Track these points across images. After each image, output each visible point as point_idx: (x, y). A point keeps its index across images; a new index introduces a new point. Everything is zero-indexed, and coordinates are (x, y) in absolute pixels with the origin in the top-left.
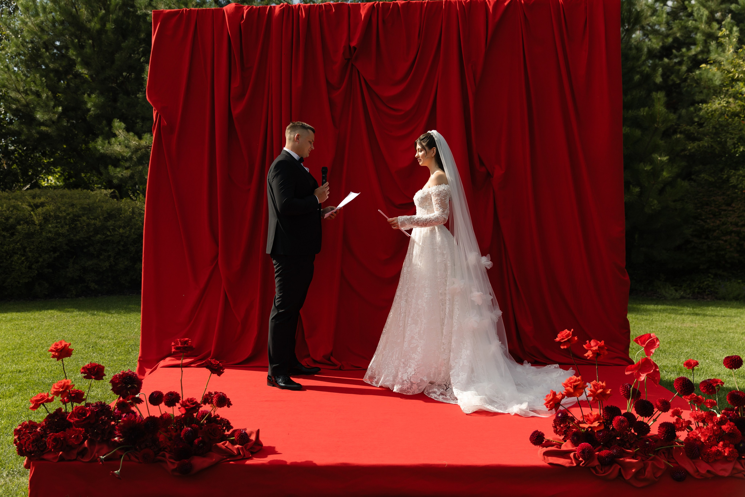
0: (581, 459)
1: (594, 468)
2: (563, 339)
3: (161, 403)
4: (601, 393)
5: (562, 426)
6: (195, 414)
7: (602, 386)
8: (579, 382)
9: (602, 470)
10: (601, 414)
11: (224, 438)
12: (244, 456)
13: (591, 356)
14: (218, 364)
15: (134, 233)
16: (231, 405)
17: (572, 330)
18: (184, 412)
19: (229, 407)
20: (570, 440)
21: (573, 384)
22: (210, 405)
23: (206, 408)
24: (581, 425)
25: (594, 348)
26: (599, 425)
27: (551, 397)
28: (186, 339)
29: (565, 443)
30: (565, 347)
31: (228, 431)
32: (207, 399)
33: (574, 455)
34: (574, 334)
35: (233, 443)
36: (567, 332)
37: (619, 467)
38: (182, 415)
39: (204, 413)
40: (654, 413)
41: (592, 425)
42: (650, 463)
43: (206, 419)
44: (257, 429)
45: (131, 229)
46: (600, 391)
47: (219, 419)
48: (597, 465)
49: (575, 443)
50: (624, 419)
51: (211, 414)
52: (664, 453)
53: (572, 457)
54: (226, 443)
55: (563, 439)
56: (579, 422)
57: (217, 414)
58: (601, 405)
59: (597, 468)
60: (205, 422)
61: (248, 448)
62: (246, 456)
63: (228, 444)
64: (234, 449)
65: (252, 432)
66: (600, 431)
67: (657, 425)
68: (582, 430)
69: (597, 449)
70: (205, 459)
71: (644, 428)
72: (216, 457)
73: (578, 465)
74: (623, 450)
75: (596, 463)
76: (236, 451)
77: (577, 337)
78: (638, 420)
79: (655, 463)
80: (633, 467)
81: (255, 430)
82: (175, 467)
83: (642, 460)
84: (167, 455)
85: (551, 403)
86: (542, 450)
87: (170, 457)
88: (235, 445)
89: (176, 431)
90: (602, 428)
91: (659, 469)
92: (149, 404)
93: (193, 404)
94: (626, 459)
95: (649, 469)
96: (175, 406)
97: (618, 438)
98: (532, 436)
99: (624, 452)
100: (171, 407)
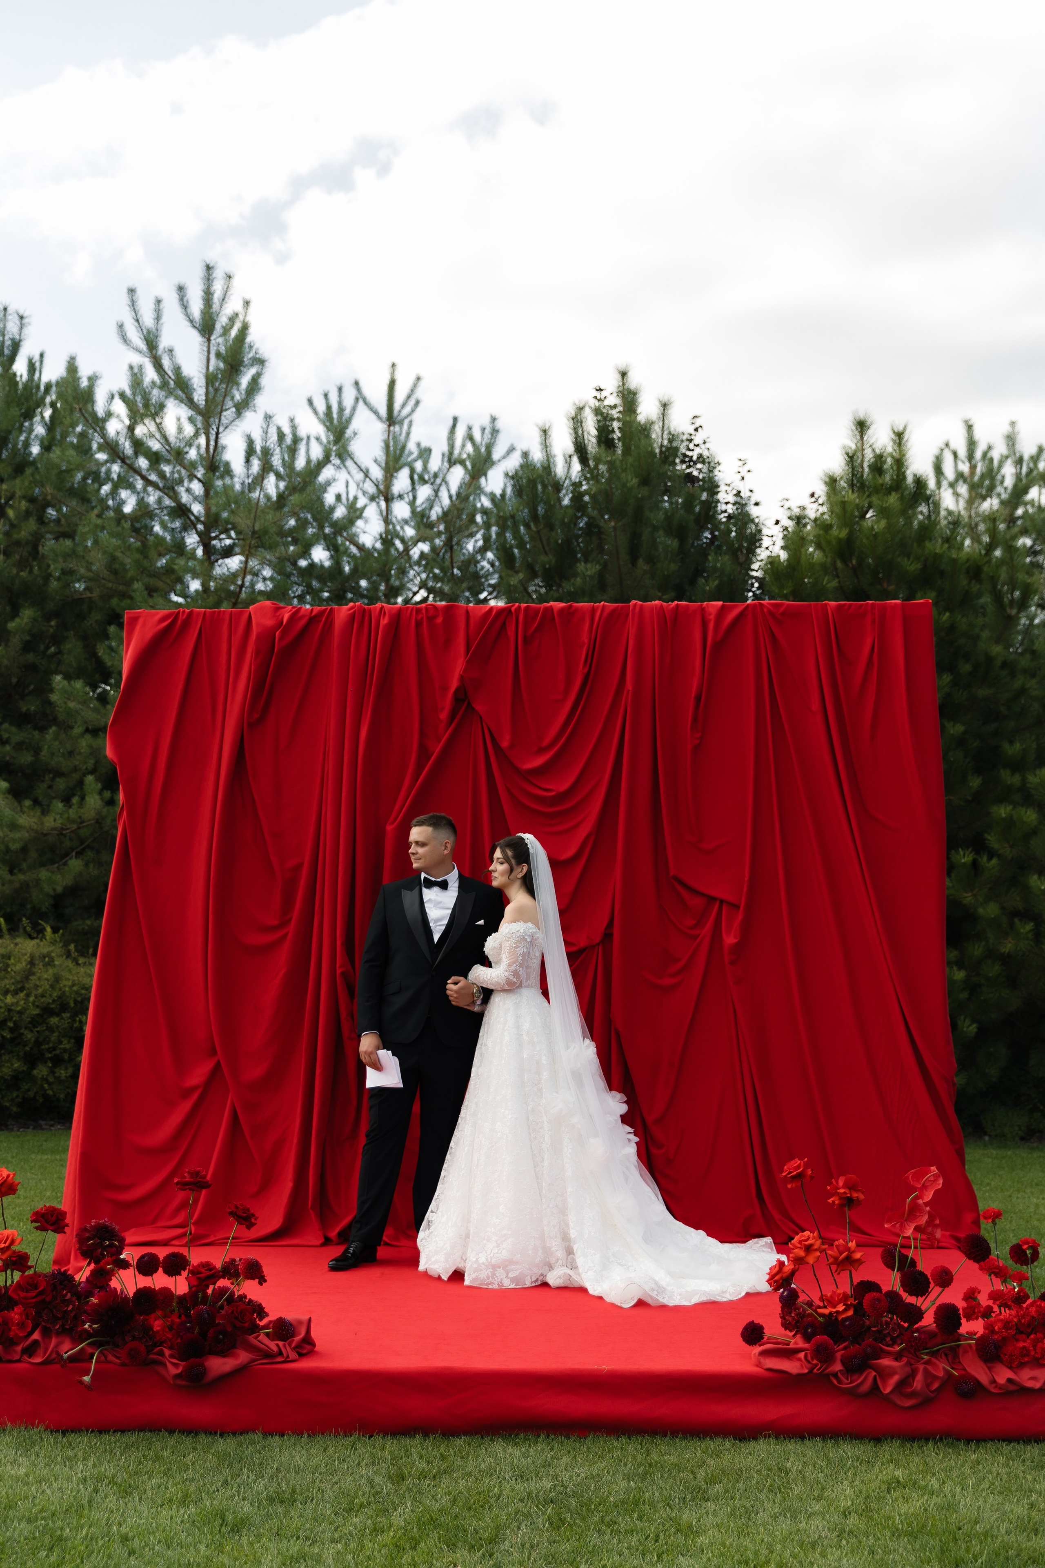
0: (815, 1362)
1: (835, 1375)
2: (790, 1173)
3: (156, 1271)
4: (847, 1258)
5: (793, 1315)
6: (209, 1291)
7: (849, 1247)
8: (814, 1241)
9: (847, 1379)
10: (849, 1292)
11: (256, 1328)
12: (288, 1357)
13: (837, 1202)
14: (246, 1212)
15: (33, 1003)
16: (265, 1281)
17: (806, 1159)
18: (192, 1286)
19: (260, 1283)
20: (803, 1334)
21: (804, 1243)
22: (233, 1278)
23: (227, 1282)
24: (819, 1310)
25: (842, 1191)
26: (845, 1311)
27: (777, 1269)
28: (198, 1169)
29: (793, 1341)
30: (794, 1187)
31: (261, 1320)
32: (230, 1270)
33: (807, 1355)
34: (806, 1166)
35: (270, 1337)
36: (795, 1162)
37: (874, 1373)
38: (190, 1289)
39: (224, 1290)
40: (930, 1290)
41: (836, 1310)
42: (921, 1367)
43: (226, 1299)
44: (307, 1317)
45: (28, 995)
46: (847, 1255)
47: (247, 1301)
48: (840, 1371)
49: (807, 1338)
51: (233, 1293)
52: (946, 1355)
53: (803, 1358)
54: (260, 1335)
55: (792, 1334)
56: (820, 1307)
57: (243, 1294)
58: (851, 1278)
59: (839, 1374)
60: (226, 1303)
61: (293, 1345)
62: (291, 1358)
63: (262, 1337)
64: (273, 1345)
65: (300, 1322)
66: (848, 1318)
67: (934, 1308)
68: (821, 1319)
69: (841, 1346)
70: (226, 1360)
71: (916, 1314)
72: (243, 1357)
73: (811, 1371)
74: (881, 1348)
75: (838, 1367)
76: (275, 1349)
77: (812, 1170)
78: (907, 1301)
79: (930, 1368)
80: (895, 1373)
81: (305, 1318)
82: (179, 1371)
83: (909, 1364)
84: (167, 1352)
85: (776, 1278)
86: (757, 1349)
87: (171, 1356)
88: (272, 1340)
89: (180, 1317)
90: (850, 1313)
91: (936, 1378)
92: (137, 1273)
93: (210, 1270)
94: (886, 1362)
95: (919, 1377)
96: (180, 1275)
97: (874, 1329)
98: (745, 1330)
99: (882, 1350)
100: (174, 1277)
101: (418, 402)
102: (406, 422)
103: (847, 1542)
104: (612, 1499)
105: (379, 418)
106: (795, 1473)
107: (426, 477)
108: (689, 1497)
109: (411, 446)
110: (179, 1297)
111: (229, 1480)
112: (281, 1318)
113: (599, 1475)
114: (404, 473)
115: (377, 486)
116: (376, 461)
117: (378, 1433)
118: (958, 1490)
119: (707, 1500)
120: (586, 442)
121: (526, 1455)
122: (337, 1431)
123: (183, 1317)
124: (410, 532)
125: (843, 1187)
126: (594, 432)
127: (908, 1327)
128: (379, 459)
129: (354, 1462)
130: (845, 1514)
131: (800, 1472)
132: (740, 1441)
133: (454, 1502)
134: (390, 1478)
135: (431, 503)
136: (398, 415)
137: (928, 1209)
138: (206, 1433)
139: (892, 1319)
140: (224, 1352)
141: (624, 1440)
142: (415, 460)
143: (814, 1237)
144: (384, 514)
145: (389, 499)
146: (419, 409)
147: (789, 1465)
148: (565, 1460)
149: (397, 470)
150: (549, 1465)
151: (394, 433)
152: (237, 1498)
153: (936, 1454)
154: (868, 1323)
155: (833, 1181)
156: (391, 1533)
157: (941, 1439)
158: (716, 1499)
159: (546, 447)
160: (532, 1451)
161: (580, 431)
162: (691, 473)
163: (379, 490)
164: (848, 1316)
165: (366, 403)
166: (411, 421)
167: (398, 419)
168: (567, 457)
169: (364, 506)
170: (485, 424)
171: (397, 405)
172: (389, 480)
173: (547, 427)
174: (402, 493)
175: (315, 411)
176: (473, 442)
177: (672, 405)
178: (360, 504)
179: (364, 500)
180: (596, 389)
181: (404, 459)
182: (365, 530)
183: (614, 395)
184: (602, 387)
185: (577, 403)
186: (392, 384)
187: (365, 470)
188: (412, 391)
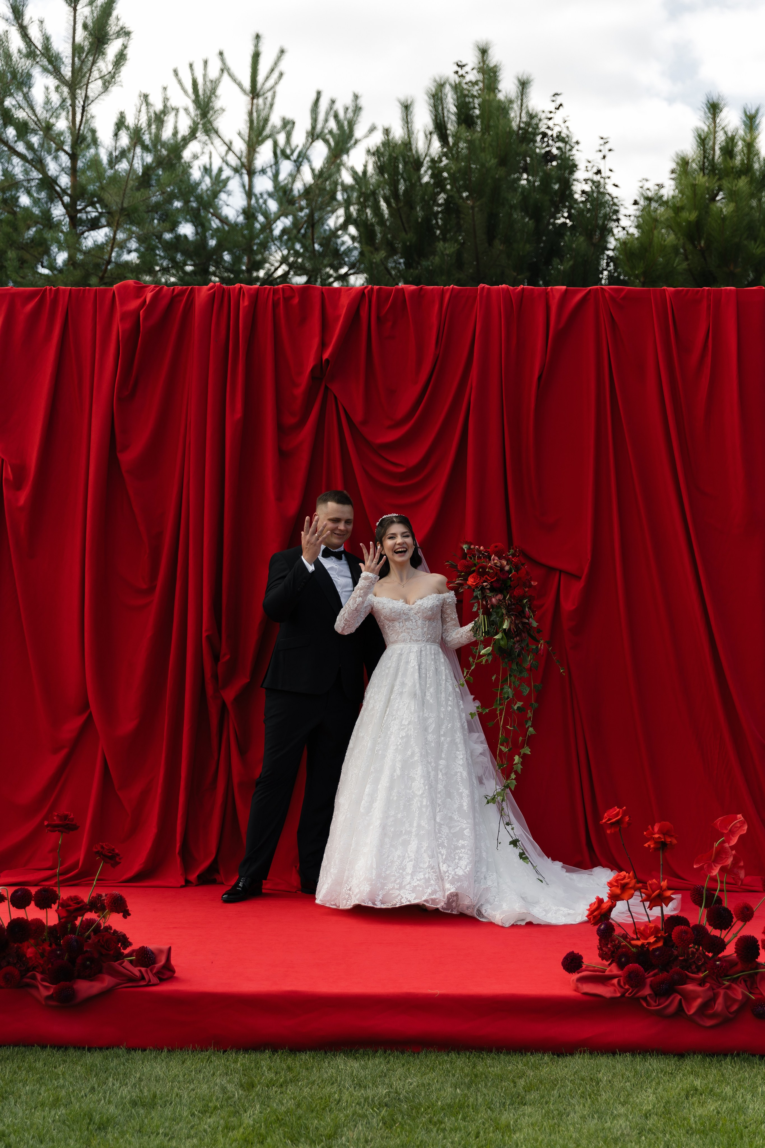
0: (627, 987)
1: (645, 999)
2: (609, 820)
3: (28, 904)
5: (609, 946)
8: (629, 879)
9: (655, 1002)
11: (120, 956)
12: (150, 981)
13: (652, 846)
14: (113, 850)
16: (129, 915)
17: (624, 807)
18: (62, 919)
19: (125, 917)
20: (617, 962)
22: (98, 912)
24: (635, 943)
25: (657, 836)
26: (656, 942)
27: (596, 905)
29: (608, 969)
30: (613, 832)
31: (125, 949)
32: (96, 904)
33: (619, 982)
34: (625, 814)
35: (133, 964)
36: (615, 809)
37: (679, 997)
38: (60, 922)
39: (91, 922)
40: (732, 924)
41: (647, 942)
42: (722, 992)
43: (93, 930)
44: (167, 947)
47: (112, 931)
48: (649, 995)
49: (621, 966)
50: (692, 932)
51: (99, 925)
52: (745, 981)
53: (616, 984)
54: (124, 962)
55: (608, 963)
56: (633, 939)
57: (109, 925)
59: (648, 998)
60: (92, 934)
61: (154, 972)
62: (152, 982)
63: (126, 964)
64: (136, 971)
65: (161, 951)
66: (658, 949)
67: (736, 940)
68: (634, 950)
70: (93, 983)
71: (720, 945)
72: (108, 981)
73: (623, 995)
74: (686, 974)
75: (647, 991)
76: (138, 974)
77: (629, 817)
78: (712, 934)
79: (730, 993)
80: (698, 997)
81: (165, 947)
82: (50, 993)
83: (711, 988)
84: (39, 976)
85: (595, 914)
86: (576, 976)
87: (43, 980)
88: (136, 966)
89: (50, 945)
90: (660, 944)
91: (735, 1001)
92: (11, 906)
93: (78, 903)
94: (690, 987)
95: (720, 1000)
96: (51, 908)
97: (681, 958)
98: (566, 959)
99: (687, 977)
100: (45, 910)
101: (281, 76)
102: (270, 94)
103: (646, 1138)
104: (439, 1103)
105: (243, 92)
106: (605, 1083)
107: (288, 151)
108: (508, 1102)
109: (275, 120)
111: (96, 1086)
112: (143, 947)
113: (429, 1084)
114: (268, 146)
115: (240, 159)
116: (239, 134)
117: (231, 1049)
118: (749, 1097)
119: (525, 1104)
120: (446, 119)
121: (364, 1068)
122: (194, 1047)
123: (54, 946)
124: (273, 206)
125: (658, 833)
126: (454, 109)
127: (713, 957)
128: (242, 132)
129: (209, 1072)
130: (647, 1116)
131: (610, 1081)
132: (558, 1056)
133: (298, 1106)
134: (242, 1086)
135: (293, 177)
136: (262, 88)
137: (734, 852)
138: (75, 1048)
139: (697, 950)
140: (92, 976)
141: (453, 1055)
142: (278, 133)
143: (629, 877)
144: (247, 188)
145: (251, 173)
146: (282, 81)
147: (600, 1075)
148: (400, 1071)
149: (260, 142)
150: (385, 1076)
151: (258, 105)
152: (103, 1101)
153: (733, 1067)
154: (676, 953)
155: (650, 827)
156: (241, 1130)
157: (738, 1055)
158: (532, 1103)
159: (407, 123)
160: (370, 1064)
161: (440, 108)
162: (550, 151)
163: (242, 163)
164: (658, 947)
165: (230, 75)
166: (274, 92)
167: (261, 93)
168: (428, 133)
169: (228, 179)
170: (348, 101)
171: (260, 78)
172: (252, 153)
173: (409, 102)
174: (265, 166)
175: (180, 82)
176: (336, 116)
177: (532, 83)
178: (224, 176)
179: (227, 172)
180: (458, 65)
181: (267, 131)
182: (228, 203)
183: (475, 71)
184: (464, 63)
185: (438, 79)
186: (256, 57)
187: (228, 143)
188: (276, 64)
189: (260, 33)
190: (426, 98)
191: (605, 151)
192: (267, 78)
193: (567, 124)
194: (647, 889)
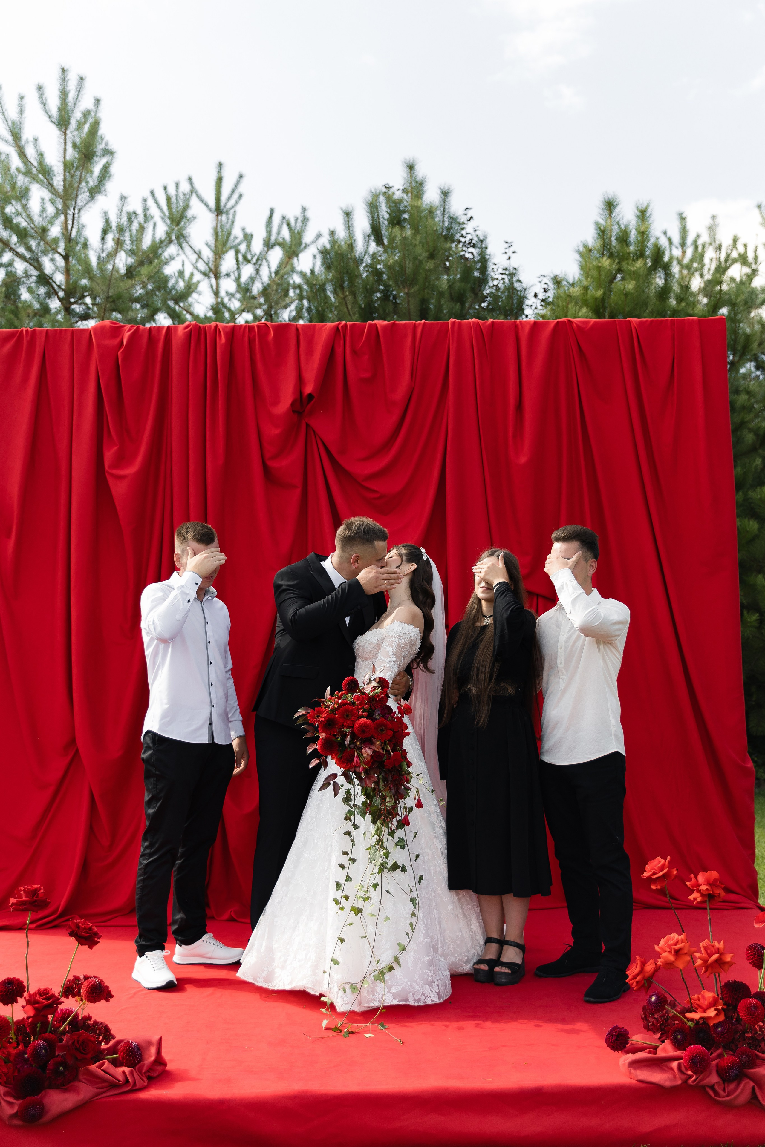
0: (690, 1072)
1: (712, 1087)
2: (654, 874)
4: (717, 961)
5: (656, 1016)
6: (50, 1017)
7: (718, 949)
8: (683, 944)
9: (724, 1090)
10: (718, 995)
11: (99, 1056)
12: (136, 1084)
13: (699, 899)
14: (91, 929)
16: (112, 996)
17: (669, 858)
18: (31, 1013)
19: (108, 1001)
20: (671, 1040)
21: (673, 947)
22: (75, 998)
23: (70, 1004)
24: (689, 1015)
25: (704, 887)
26: (717, 1015)
27: (638, 969)
28: (35, 886)
29: (661, 1046)
30: (659, 887)
31: (107, 1043)
32: (70, 988)
33: (679, 1066)
34: (671, 865)
35: (116, 1063)
36: (659, 861)
37: (752, 1084)
38: (28, 1018)
39: (67, 1013)
41: (705, 1015)
43: (69, 1024)
44: (155, 1038)
46: (715, 956)
47: (92, 1022)
48: (716, 1083)
49: (679, 1045)
50: (757, 1002)
51: (77, 1015)
53: (675, 1069)
54: (103, 1064)
55: (659, 1039)
56: (687, 1010)
57: (89, 1015)
58: (718, 980)
59: (716, 1087)
60: (67, 1028)
61: (142, 1071)
62: (138, 1086)
63: (106, 1065)
64: (118, 1074)
65: (150, 1044)
66: (719, 1024)
68: (690, 1024)
69: (715, 1055)
70: (67, 1095)
72: (85, 1091)
73: (685, 1082)
74: (756, 1055)
75: (714, 1079)
76: (121, 1078)
77: (677, 870)
82: (16, 1109)
84: (2, 1090)
85: (638, 979)
86: (626, 1058)
87: (6, 1094)
88: (118, 1067)
89: (17, 1047)
90: (722, 1018)
93: (48, 999)
94: (762, 1070)
96: (17, 1002)
97: (749, 1035)
98: (610, 1034)
99: (758, 1057)
100: (10, 1005)
101: (240, 196)
102: (232, 212)
105: (210, 209)
107: (249, 257)
109: (237, 232)
110: (18, 1022)
112: (127, 1040)
114: (231, 255)
115: (207, 264)
116: (207, 244)
120: (381, 224)
124: (235, 304)
125: (703, 884)
126: (387, 216)
128: (210, 243)
135: (252, 280)
136: (225, 207)
140: (64, 1086)
142: (239, 244)
143: (683, 941)
144: (214, 288)
145: (217, 277)
146: (242, 201)
149: (224, 252)
151: (222, 221)
154: (740, 1028)
155: (693, 877)
159: (349, 227)
161: (376, 215)
162: (464, 255)
163: (209, 268)
164: (720, 1022)
165: (198, 196)
166: (235, 212)
167: (225, 210)
168: (366, 236)
169: (199, 282)
170: (298, 213)
171: (223, 199)
172: (218, 260)
173: (350, 210)
174: (229, 271)
175: (156, 202)
176: (288, 225)
177: (452, 193)
178: (195, 280)
179: (198, 277)
180: (385, 187)
181: (230, 243)
182: (199, 301)
183: (400, 192)
184: (391, 185)
185: (373, 191)
186: (219, 180)
187: (198, 252)
188: (236, 187)
189: (222, 162)
190: (364, 206)
191: (510, 253)
192: (229, 198)
193: (477, 233)
194: (701, 953)
